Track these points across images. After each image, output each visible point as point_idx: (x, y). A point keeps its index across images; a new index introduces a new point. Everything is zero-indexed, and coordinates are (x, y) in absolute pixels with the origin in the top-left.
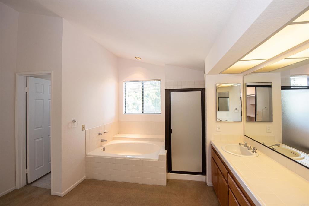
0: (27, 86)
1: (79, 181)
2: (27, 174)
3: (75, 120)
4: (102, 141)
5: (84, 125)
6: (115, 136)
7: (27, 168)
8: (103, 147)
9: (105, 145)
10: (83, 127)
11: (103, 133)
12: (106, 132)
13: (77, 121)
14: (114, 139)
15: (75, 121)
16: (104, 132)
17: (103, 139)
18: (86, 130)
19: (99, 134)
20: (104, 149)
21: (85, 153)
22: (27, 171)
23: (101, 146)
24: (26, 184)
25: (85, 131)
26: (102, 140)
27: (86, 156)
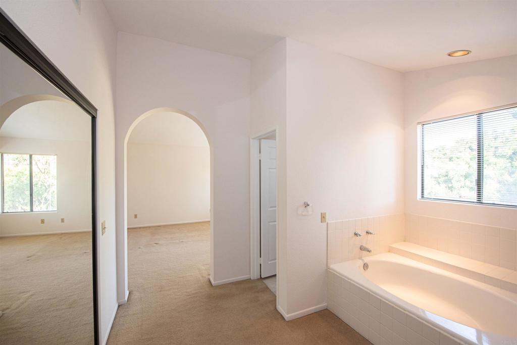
0: (260, 153)
1: (313, 308)
2: (261, 264)
3: (309, 203)
4: (362, 248)
5: (325, 213)
6: (394, 246)
7: (260, 257)
8: (363, 260)
9: (368, 259)
10: (322, 216)
11: (363, 234)
12: (371, 233)
13: (310, 205)
14: (391, 250)
15: (308, 205)
16: (367, 233)
17: (364, 245)
18: (327, 223)
19: (356, 234)
20: (366, 266)
21: (325, 263)
22: (260, 260)
23: (360, 258)
24: (259, 277)
25: (325, 224)
26: (361, 246)
27: (328, 268)
